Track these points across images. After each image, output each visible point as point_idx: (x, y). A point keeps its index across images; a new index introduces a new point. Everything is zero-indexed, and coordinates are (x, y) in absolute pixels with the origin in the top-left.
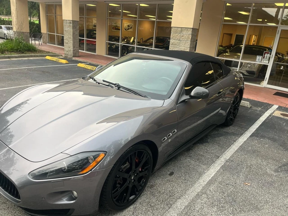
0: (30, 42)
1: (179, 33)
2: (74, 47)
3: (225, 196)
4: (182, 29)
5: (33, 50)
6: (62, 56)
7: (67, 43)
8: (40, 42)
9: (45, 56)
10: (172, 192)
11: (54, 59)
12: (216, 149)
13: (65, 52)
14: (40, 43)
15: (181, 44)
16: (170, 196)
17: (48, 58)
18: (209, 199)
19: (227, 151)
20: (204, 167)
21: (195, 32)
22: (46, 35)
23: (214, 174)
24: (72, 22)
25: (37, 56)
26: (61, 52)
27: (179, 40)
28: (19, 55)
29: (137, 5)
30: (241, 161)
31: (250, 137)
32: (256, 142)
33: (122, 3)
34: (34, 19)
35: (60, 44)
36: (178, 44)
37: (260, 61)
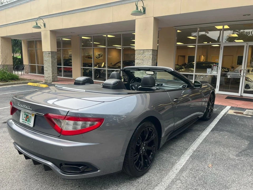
0: (14, 73)
1: (142, 54)
2: (53, 74)
3: (196, 180)
4: (144, 50)
5: (16, 78)
6: (42, 82)
7: (47, 71)
8: (22, 72)
9: (27, 83)
10: (150, 181)
11: (35, 84)
12: (184, 143)
13: (45, 78)
14: (23, 73)
15: (145, 63)
16: (148, 185)
17: (30, 84)
18: (183, 184)
19: (193, 143)
20: (175, 158)
21: (155, 53)
22: (28, 66)
23: (185, 163)
24: (50, 52)
25: (20, 83)
26: (42, 79)
27: (143, 60)
28: (4, 83)
29: (105, 36)
30: (207, 151)
31: (211, 131)
32: (216, 134)
33: (92, 35)
34: (17, 55)
35: (41, 72)
36: (142, 63)
37: (210, 72)
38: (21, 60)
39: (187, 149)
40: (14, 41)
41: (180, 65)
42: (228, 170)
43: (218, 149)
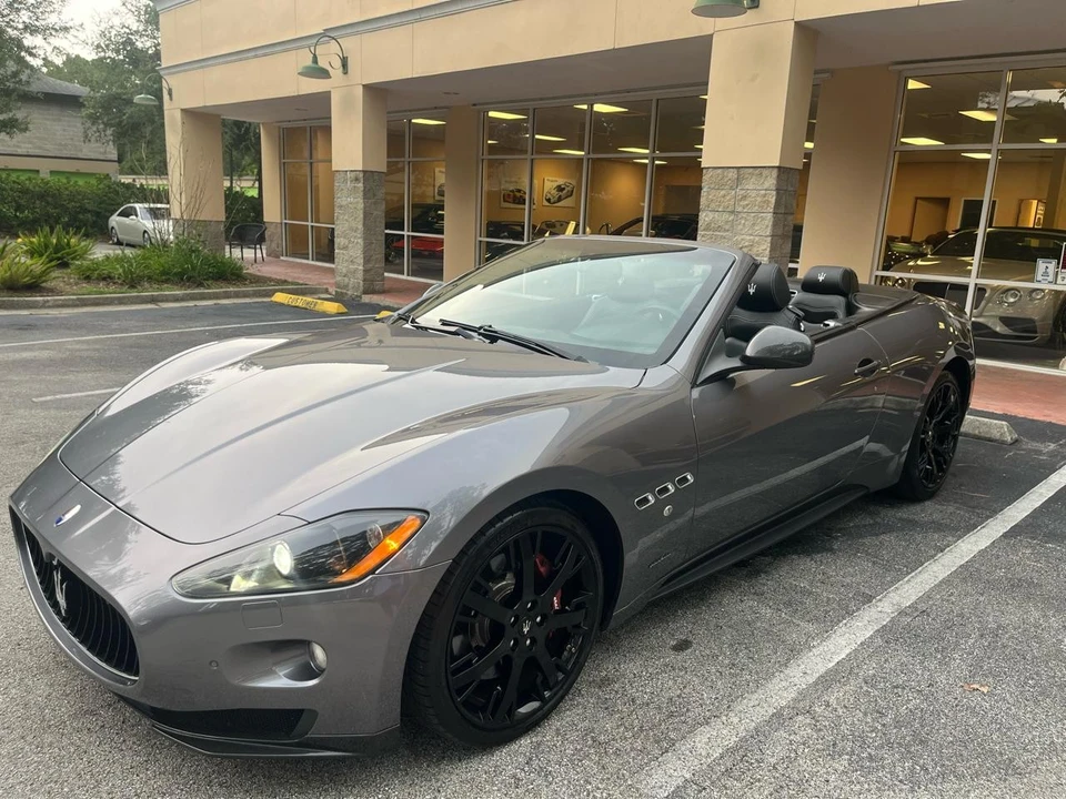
0: (227, 255)
1: (732, 188)
2: (367, 260)
3: (884, 725)
4: (742, 171)
5: (233, 274)
6: (327, 291)
7: (345, 248)
8: (258, 251)
9: (270, 294)
10: (680, 704)
11: (300, 301)
12: (863, 572)
13: (338, 279)
14: (259, 255)
15: (740, 227)
16: (671, 715)
17: (280, 297)
18: (820, 730)
19: (906, 579)
20: (811, 628)
21: (792, 182)
22: (279, 230)
23: (847, 652)
24: (361, 175)
25: (245, 295)
26: (326, 281)
27: (732, 212)
28: (189, 291)
29: (585, 107)
30: (961, 615)
31: (1005, 535)
32: (1025, 552)
33: (531, 105)
34: (244, 184)
35: (323, 255)
36: (727, 227)
37: (1051, 278)
38: (256, 205)
39: (869, 599)
40: (236, 130)
41: (919, 241)
42: (1036, 702)
43: (1013, 615)
